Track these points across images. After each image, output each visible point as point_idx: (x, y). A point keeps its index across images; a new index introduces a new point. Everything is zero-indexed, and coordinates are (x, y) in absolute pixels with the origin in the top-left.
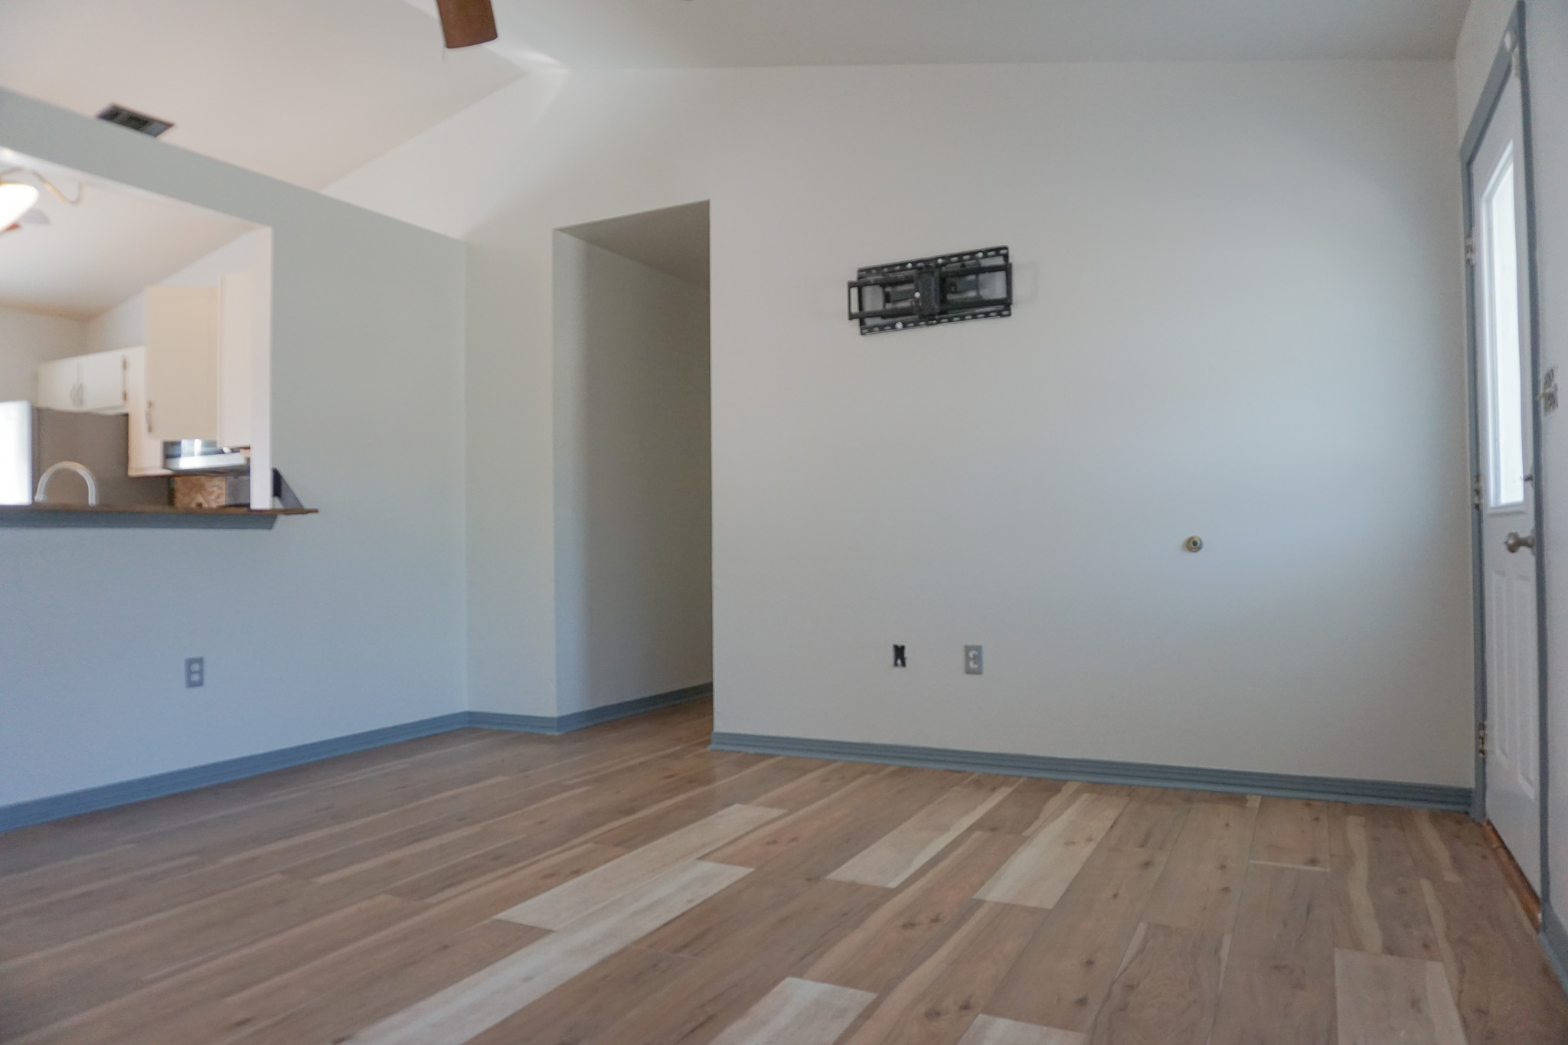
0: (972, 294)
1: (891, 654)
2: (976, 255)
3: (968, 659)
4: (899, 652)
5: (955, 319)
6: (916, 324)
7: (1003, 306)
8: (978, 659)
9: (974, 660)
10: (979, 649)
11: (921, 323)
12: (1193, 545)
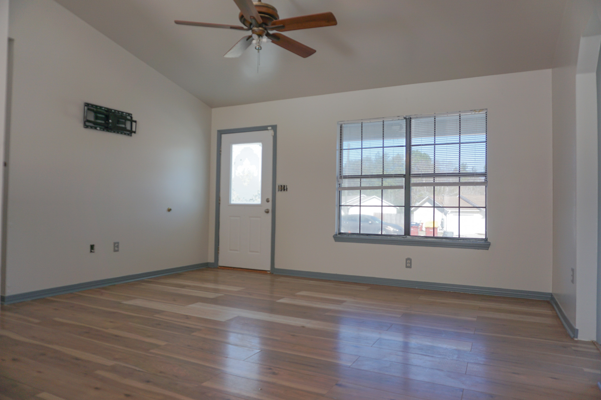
0: (123, 126)
1: (89, 248)
2: (123, 113)
3: (115, 247)
4: (92, 247)
5: (116, 132)
6: (103, 130)
7: (131, 132)
8: (118, 247)
9: (116, 247)
10: (118, 243)
11: (105, 130)
12: (169, 210)
